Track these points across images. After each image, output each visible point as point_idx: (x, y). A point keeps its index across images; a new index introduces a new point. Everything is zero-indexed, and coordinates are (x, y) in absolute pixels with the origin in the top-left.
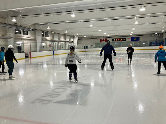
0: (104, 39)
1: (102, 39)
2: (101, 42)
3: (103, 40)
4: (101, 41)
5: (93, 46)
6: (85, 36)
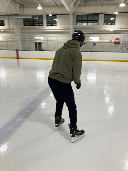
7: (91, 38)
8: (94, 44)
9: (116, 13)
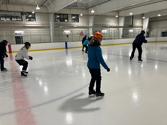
6: (159, 15)
7: (65, 31)
9: (82, 15)
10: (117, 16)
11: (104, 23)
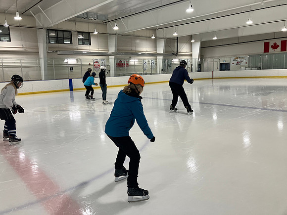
0: (279, 43)
1: (271, 43)
2: (268, 52)
3: (275, 44)
4: (266, 49)
5: (243, 63)
6: (215, 38)
7: (66, 61)
8: (71, 68)
9: (96, 33)
10: (153, 37)
11: (133, 48)
